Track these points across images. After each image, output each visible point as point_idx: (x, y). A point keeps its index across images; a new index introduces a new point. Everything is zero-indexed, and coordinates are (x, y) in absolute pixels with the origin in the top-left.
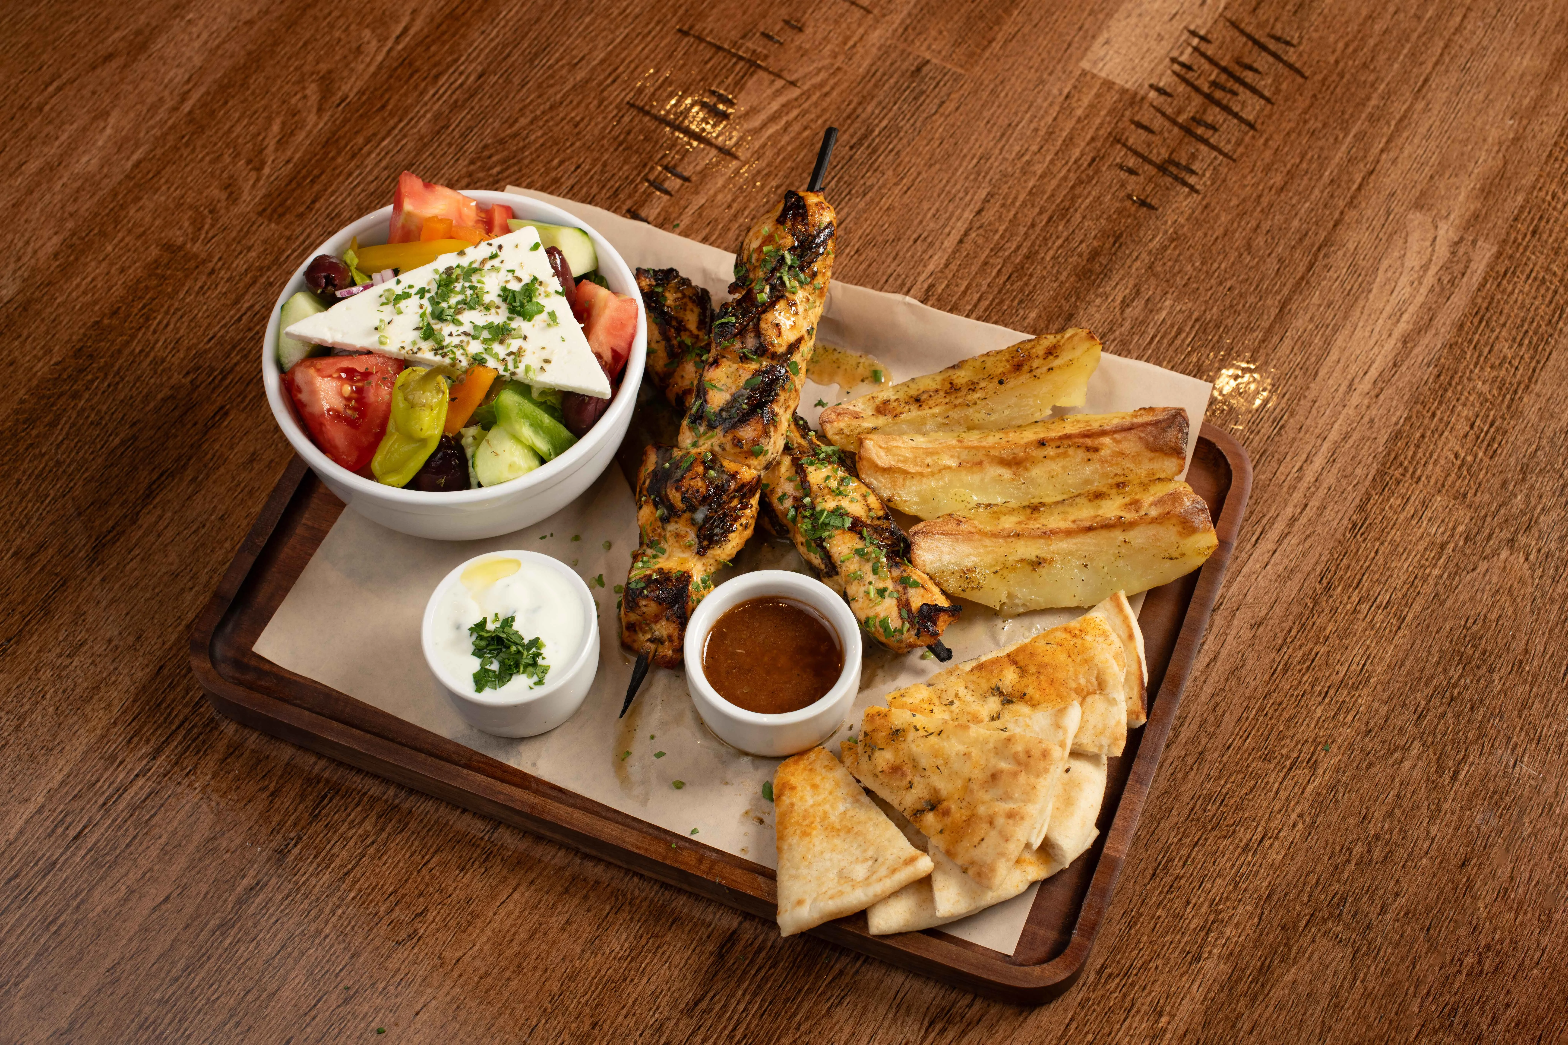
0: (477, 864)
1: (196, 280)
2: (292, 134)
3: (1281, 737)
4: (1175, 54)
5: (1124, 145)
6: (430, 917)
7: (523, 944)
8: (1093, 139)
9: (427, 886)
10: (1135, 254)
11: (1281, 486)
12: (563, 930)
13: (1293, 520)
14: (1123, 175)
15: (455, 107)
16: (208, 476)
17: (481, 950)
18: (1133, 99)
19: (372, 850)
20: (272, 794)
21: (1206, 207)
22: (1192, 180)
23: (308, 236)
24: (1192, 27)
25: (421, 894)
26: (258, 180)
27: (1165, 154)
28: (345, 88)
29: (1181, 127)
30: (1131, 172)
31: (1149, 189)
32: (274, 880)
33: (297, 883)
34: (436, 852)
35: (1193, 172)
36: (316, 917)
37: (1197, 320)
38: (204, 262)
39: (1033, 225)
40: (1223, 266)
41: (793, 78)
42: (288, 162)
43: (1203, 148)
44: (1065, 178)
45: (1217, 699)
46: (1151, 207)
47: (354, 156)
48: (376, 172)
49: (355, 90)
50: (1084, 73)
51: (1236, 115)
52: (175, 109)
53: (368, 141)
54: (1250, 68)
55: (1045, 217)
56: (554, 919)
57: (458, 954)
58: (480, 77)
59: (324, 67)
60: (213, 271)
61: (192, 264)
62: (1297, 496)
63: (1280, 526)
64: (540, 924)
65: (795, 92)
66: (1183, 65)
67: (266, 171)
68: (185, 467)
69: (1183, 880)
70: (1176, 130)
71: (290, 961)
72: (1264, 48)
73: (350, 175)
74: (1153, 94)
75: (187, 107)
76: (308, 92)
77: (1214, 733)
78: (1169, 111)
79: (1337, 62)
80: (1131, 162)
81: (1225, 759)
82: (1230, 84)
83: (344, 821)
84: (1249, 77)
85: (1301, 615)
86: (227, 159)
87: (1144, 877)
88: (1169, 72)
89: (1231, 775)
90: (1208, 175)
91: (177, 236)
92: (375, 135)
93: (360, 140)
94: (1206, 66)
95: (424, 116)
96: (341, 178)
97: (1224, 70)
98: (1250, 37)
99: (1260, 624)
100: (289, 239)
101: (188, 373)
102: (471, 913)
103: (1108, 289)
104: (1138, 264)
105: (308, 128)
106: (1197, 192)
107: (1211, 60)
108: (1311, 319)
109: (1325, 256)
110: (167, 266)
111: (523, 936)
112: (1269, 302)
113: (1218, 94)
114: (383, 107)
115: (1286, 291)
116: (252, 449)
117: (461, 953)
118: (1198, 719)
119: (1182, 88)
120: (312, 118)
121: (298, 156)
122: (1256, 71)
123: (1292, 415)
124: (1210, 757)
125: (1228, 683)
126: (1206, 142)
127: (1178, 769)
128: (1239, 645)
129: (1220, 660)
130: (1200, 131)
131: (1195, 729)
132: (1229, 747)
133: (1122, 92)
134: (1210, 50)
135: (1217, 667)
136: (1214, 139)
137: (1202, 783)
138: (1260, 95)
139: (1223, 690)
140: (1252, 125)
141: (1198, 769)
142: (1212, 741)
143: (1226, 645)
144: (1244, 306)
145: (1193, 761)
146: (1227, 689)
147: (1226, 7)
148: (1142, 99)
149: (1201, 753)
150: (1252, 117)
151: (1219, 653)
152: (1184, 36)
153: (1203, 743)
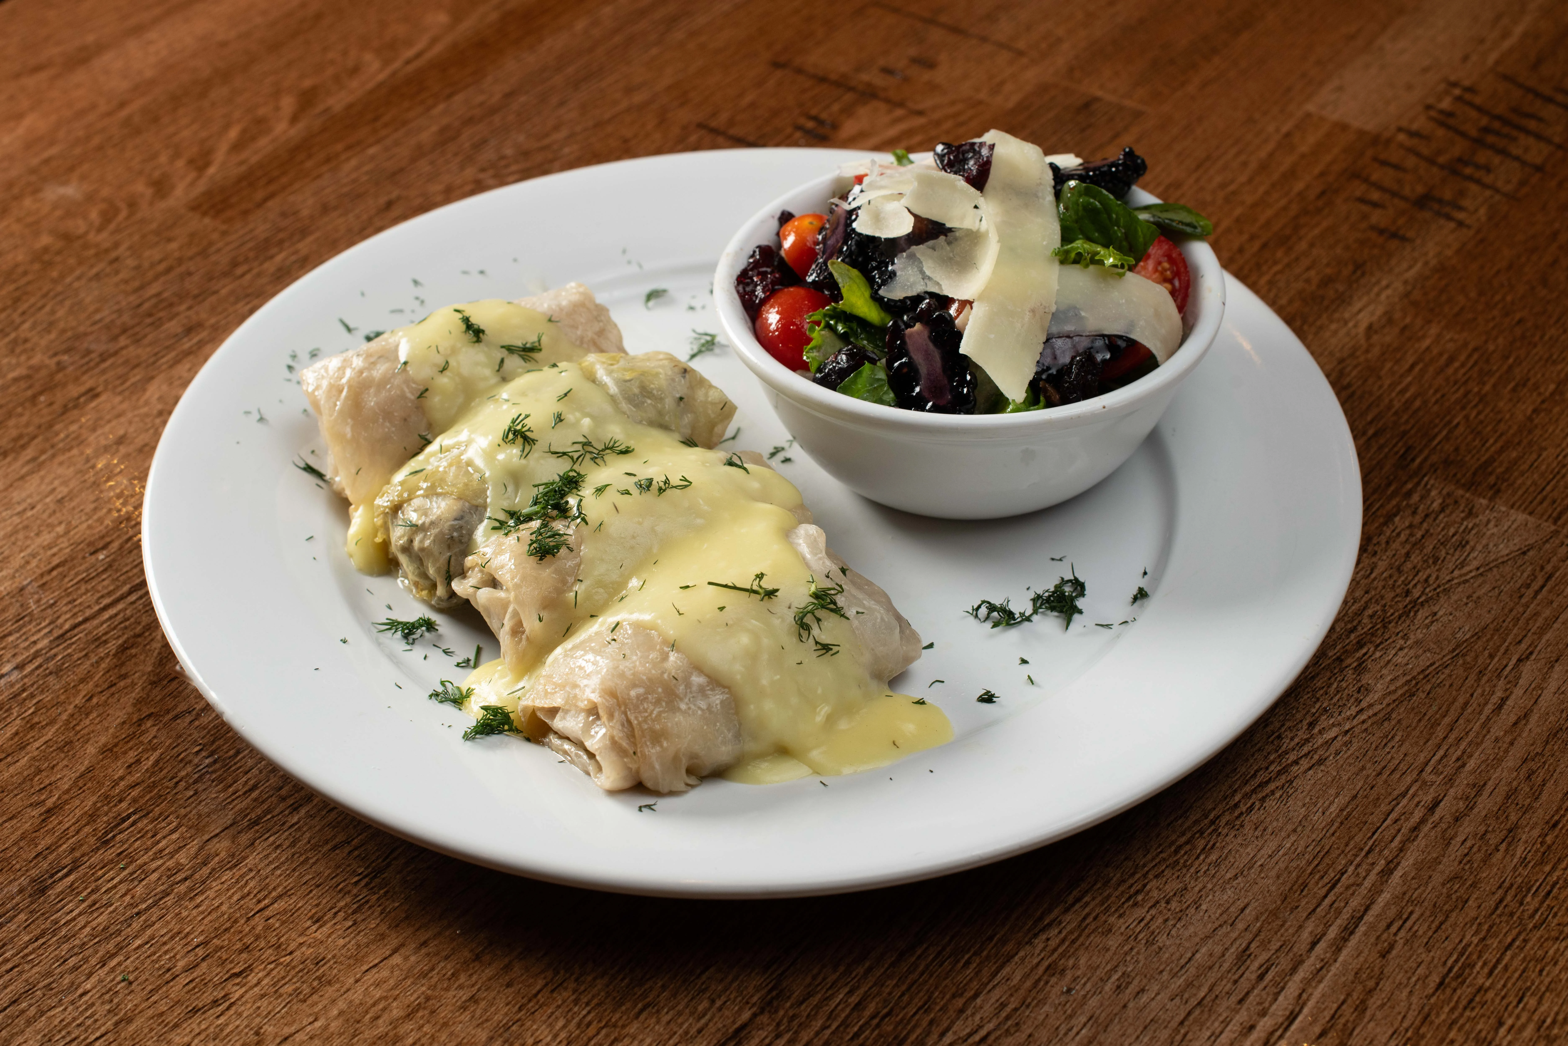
0: (341, 914)
1: (92, 266)
2: (253, 139)
4: (1431, 101)
5: (1366, 180)
6: (253, 979)
7: (395, 1024)
8: (1322, 174)
9: (257, 937)
10: (1384, 283)
12: (464, 1008)
14: (1365, 208)
15: (470, 121)
16: (53, 456)
17: (326, 1027)
18: (1375, 140)
19: (182, 888)
20: (48, 811)
21: (1482, 241)
22: (1461, 216)
23: (251, 231)
24: (1453, 78)
25: (246, 948)
26: (198, 178)
27: (1420, 189)
28: (331, 101)
29: (1442, 167)
30: (1375, 205)
31: (1401, 222)
32: (22, 917)
33: (56, 922)
34: (280, 897)
35: (1461, 209)
36: (75, 968)
37: (1475, 349)
38: (107, 251)
39: (1241, 250)
40: (1509, 298)
41: (920, 107)
42: (241, 163)
43: (1474, 188)
44: (1285, 209)
46: (1404, 239)
47: (328, 160)
48: (354, 176)
49: (343, 104)
50: (1309, 115)
51: (1517, 158)
52: (109, 114)
53: (349, 148)
54: (1533, 117)
55: (1257, 245)
56: (452, 993)
57: (287, 1031)
58: (507, 95)
59: (307, 83)
60: (117, 259)
61: (92, 252)
64: (428, 999)
65: (921, 121)
66: (1442, 112)
67: (212, 170)
68: (24, 447)
69: (1490, 995)
70: (1435, 170)
71: (21, 1021)
72: (1549, 100)
73: (319, 176)
74: (1401, 137)
75: (124, 113)
76: (283, 104)
77: (1530, 807)
78: (1425, 151)
80: (1375, 196)
82: (1506, 130)
83: (147, 850)
84: (1532, 125)
86: (163, 159)
87: (1425, 986)
88: (1423, 118)
90: (1481, 211)
91: (79, 226)
92: (360, 143)
93: (339, 147)
94: (1474, 114)
95: (428, 128)
96: (307, 180)
97: (1498, 118)
98: (1529, 90)
100: (225, 233)
101: (55, 354)
102: (319, 978)
103: (1347, 315)
104: (1389, 292)
105: (274, 135)
106: (1469, 227)
107: (1479, 109)
110: (59, 253)
111: (396, 1012)
113: (1490, 139)
114: (377, 119)
116: (121, 432)
117: (293, 1029)
119: (1440, 132)
120: (281, 127)
121: (254, 159)
122: (1540, 120)
124: (1524, 837)
125: (1549, 747)
126: (1478, 182)
127: (1475, 849)
128: (1562, 702)
129: (1534, 718)
130: (1468, 171)
131: (1499, 799)
132: (1555, 825)
133: (1361, 133)
134: (1478, 100)
135: (1529, 727)
136: (1488, 179)
137: (1515, 869)
138: (1549, 141)
139: (1541, 754)
140: (1539, 169)
141: (1507, 850)
142: (1527, 816)
143: (1542, 702)
144: (1542, 337)
145: (1498, 840)
146: (1547, 753)
147: (1497, 63)
148: (1388, 141)
149: (1510, 831)
150: (1538, 161)
151: (1531, 710)
152: (1442, 87)
153: (1513, 818)
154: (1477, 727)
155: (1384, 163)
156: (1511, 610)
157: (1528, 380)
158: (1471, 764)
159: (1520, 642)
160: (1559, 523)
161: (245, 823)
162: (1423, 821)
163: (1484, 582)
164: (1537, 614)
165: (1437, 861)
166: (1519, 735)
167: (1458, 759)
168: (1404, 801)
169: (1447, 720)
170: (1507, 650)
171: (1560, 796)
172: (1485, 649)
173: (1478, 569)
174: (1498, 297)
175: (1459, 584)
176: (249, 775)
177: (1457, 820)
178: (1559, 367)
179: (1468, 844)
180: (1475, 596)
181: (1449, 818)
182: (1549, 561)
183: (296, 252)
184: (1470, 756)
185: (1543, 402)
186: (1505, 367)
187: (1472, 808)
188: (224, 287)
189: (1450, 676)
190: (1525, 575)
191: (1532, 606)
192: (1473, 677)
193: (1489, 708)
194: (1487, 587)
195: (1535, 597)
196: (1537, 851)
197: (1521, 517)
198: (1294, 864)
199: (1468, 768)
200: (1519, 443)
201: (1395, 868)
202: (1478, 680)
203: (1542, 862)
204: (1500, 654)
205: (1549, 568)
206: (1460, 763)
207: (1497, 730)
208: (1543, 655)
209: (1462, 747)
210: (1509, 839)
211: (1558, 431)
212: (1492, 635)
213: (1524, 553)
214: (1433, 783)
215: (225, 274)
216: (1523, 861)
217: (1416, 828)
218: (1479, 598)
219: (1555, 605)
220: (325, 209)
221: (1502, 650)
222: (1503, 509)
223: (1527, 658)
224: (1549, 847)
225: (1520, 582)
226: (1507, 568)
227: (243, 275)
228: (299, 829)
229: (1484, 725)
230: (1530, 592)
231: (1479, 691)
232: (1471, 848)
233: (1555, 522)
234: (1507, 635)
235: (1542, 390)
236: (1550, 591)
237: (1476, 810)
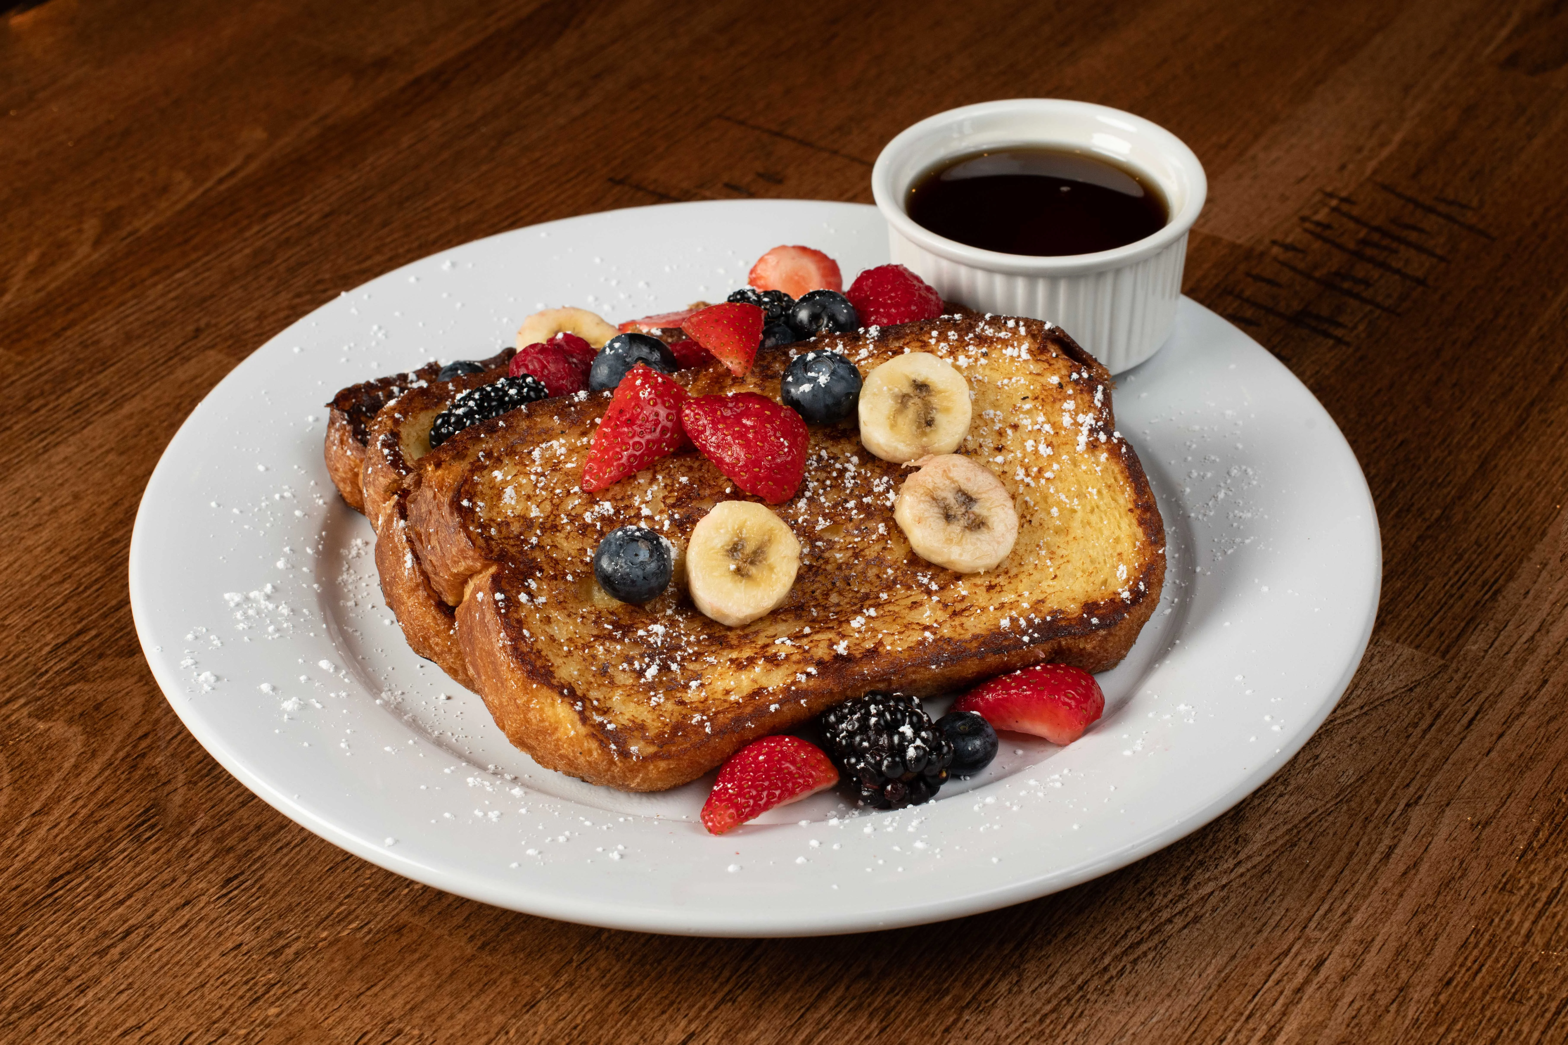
2: (53, 264)
3: (1536, 970)
4: (1306, 212)
5: (1239, 296)
11: (1503, 658)
13: (1527, 699)
15: (287, 243)
18: (1249, 254)
21: (1361, 359)
22: (1339, 332)
23: (48, 362)
24: (1329, 189)
27: (1296, 305)
28: (137, 224)
29: (1319, 281)
31: (1276, 340)
35: (1340, 325)
40: (1391, 419)
42: (38, 291)
43: (1354, 303)
45: (1422, 918)
47: (133, 286)
48: (160, 302)
49: (150, 226)
51: (1397, 272)
53: (156, 272)
54: (1414, 228)
58: (326, 216)
59: (113, 204)
62: (1531, 670)
63: (1504, 706)
66: (1318, 224)
70: (1312, 284)
72: (1431, 210)
73: (122, 304)
74: (1275, 250)
76: (86, 226)
77: (1421, 964)
78: (1301, 266)
79: (1535, 225)
80: (1249, 313)
81: (1443, 998)
82: (1385, 242)
84: (1413, 236)
85: (1552, 814)
88: (1298, 230)
89: (1455, 1021)
90: (1361, 327)
92: (167, 267)
93: (145, 272)
94: (1352, 225)
95: (241, 250)
96: (109, 307)
97: (1377, 229)
98: (1410, 200)
99: (1487, 824)
100: (19, 364)
105: (75, 259)
106: (1348, 344)
107: (1357, 220)
108: (1529, 476)
109: (1541, 411)
112: (1463, 456)
113: (1369, 251)
114: (186, 241)
115: (1487, 446)
118: (1393, 945)
119: (1317, 245)
120: (83, 250)
121: (53, 286)
122: (1421, 231)
123: (1511, 578)
124: (1416, 996)
125: (1441, 898)
126: (1357, 296)
127: (1364, 1011)
128: (1454, 849)
129: (1424, 867)
130: (1346, 285)
131: (1389, 956)
132: (1449, 983)
133: (1233, 246)
134: (1356, 211)
135: (1419, 877)
136: (1368, 294)
137: (1407, 1032)
138: (1431, 254)
139: (1433, 906)
140: (1421, 282)
141: (1398, 1011)
142: (1419, 973)
143: (1432, 849)
144: (1426, 461)
145: (1389, 1000)
146: (1439, 905)
147: (1375, 172)
148: (1262, 254)
149: (1401, 990)
150: (1420, 274)
151: (1421, 859)
152: (1318, 197)
153: (1404, 976)
154: (1363, 879)
155: (1258, 278)
156: (1398, 752)
157: (1413, 505)
158: (1358, 919)
159: (1408, 785)
160: (1448, 657)
161: (27, 1007)
162: (1307, 981)
163: (1369, 721)
164: (1425, 755)
165: (1323, 1025)
166: (1409, 886)
167: (1344, 914)
168: (1287, 961)
169: (1331, 871)
170: (1394, 795)
171: (1454, 950)
172: (1371, 794)
173: (1362, 708)
174: (1379, 418)
175: (1342, 724)
176: (32, 955)
177: (1343, 979)
178: (1445, 491)
179: (1356, 1005)
180: (1359, 736)
181: (1335, 978)
182: (1437, 698)
183: (96, 385)
184: (1357, 910)
185: (1428, 528)
186: (1388, 492)
187: (1359, 967)
188: (16, 423)
189: (1334, 823)
190: (1413, 713)
191: (1420, 747)
192: (1358, 824)
193: (1377, 856)
194: (1372, 727)
195: (1423, 737)
196: (1430, 1011)
197: (1407, 651)
198: (1169, 1032)
199: (1354, 923)
200: (1403, 573)
201: (1278, 1033)
202: (1365, 827)
203: (1435, 1023)
204: (1386, 799)
205: (1437, 705)
206: (1346, 918)
207: (1384, 882)
208: (1432, 799)
209: (1348, 900)
210: (1400, 999)
211: (1444, 559)
212: (1379, 779)
213: (1411, 690)
214: (1317, 940)
215: (19, 409)
216: (1416, 1022)
217: (1299, 990)
218: (1363, 739)
219: (1444, 745)
220: (129, 338)
221: (1389, 794)
222: (1388, 643)
223: (1416, 802)
224: (1443, 1007)
225: (1407, 721)
226: (1393, 707)
227: (37, 410)
228: (86, 1013)
229: (1371, 876)
230: (1418, 731)
231: (1365, 839)
232: (1359, 1010)
233: (1443, 657)
234: (1394, 778)
235: (1427, 515)
236: (1439, 730)
237: (1363, 969)
